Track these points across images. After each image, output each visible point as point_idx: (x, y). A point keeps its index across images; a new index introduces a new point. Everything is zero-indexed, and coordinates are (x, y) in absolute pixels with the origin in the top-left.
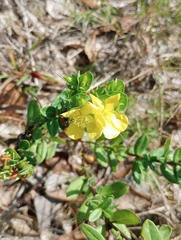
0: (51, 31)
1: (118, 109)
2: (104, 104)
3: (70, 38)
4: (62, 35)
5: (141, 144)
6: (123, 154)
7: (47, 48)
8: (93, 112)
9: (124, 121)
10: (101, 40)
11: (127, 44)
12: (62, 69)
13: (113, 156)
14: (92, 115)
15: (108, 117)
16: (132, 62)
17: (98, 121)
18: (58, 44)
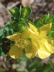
1: (50, 35)
2: (39, 31)
8: (31, 37)
14: (30, 39)
15: (42, 41)
17: (35, 44)
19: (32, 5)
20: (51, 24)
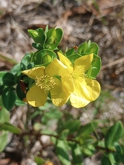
0: (14, 6)
3: (37, 17)
4: (27, 12)
5: (113, 134)
6: (91, 147)
7: (9, 25)
8: (60, 74)
9: (96, 89)
10: (74, 23)
11: (105, 30)
12: (23, 51)
13: (78, 151)
16: (109, 51)
18: (22, 22)
19: (69, 36)
20: (92, 56)
